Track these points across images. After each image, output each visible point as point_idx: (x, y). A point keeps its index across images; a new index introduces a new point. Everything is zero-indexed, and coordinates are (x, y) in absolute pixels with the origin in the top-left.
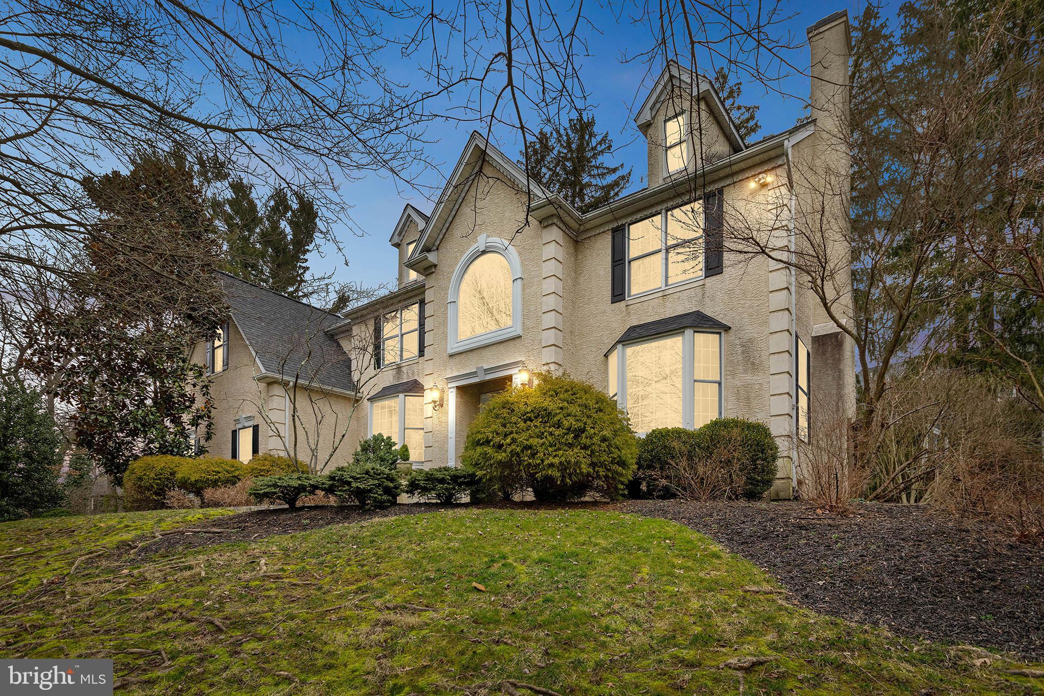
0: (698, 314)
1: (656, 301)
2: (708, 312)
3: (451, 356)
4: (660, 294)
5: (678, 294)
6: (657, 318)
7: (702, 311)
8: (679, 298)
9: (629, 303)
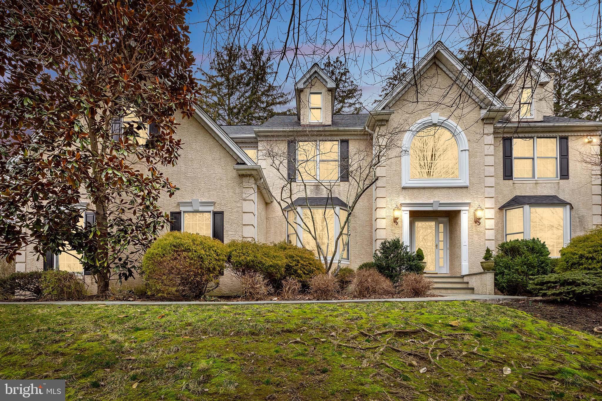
0: (555, 197)
1: (532, 185)
2: (561, 197)
3: (404, 188)
4: (534, 182)
5: (544, 184)
6: (532, 194)
7: (558, 196)
8: (545, 186)
9: (515, 182)
